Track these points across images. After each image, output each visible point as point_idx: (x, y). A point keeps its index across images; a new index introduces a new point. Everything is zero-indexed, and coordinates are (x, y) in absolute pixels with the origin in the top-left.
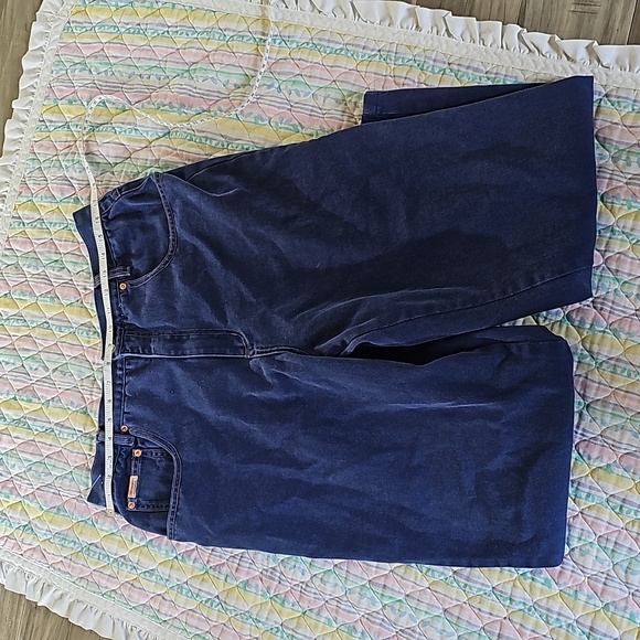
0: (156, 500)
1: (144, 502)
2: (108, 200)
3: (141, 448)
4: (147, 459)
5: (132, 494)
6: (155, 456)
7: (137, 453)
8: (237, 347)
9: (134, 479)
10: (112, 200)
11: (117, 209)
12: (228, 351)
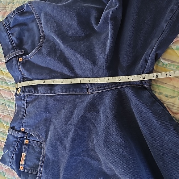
0: (33, 168)
1: (27, 168)
2: (9, 18)
3: (28, 139)
4: (31, 146)
5: (22, 163)
6: (34, 144)
7: (27, 142)
8: (83, 88)
9: (24, 155)
10: (11, 18)
11: (14, 22)
12: (78, 90)
